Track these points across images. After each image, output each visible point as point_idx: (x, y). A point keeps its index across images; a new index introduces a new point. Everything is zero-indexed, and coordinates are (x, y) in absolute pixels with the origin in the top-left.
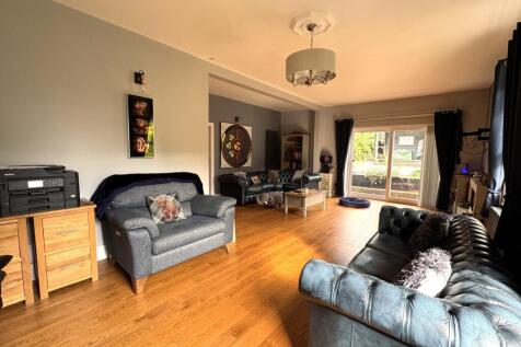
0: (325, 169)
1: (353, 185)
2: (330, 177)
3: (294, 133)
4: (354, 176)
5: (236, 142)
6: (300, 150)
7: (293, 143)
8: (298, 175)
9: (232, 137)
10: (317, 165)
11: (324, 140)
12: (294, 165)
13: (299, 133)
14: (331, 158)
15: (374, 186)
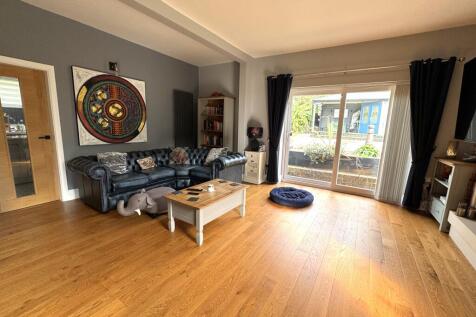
0: (254, 146)
1: (290, 163)
2: (260, 157)
3: (214, 95)
4: (291, 153)
5: (112, 103)
6: (221, 119)
7: (213, 109)
8: (214, 154)
9: (102, 95)
10: (243, 140)
11: (252, 106)
12: (215, 139)
13: (220, 95)
14: (261, 130)
15: (314, 166)
